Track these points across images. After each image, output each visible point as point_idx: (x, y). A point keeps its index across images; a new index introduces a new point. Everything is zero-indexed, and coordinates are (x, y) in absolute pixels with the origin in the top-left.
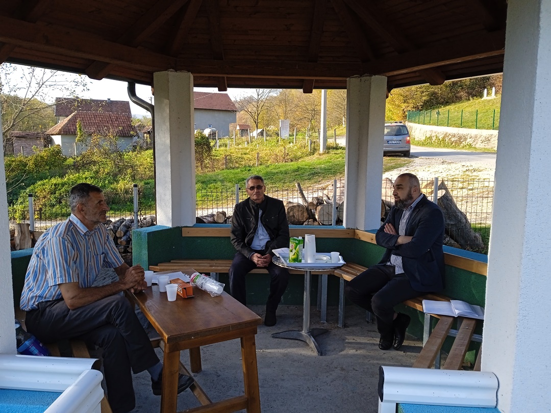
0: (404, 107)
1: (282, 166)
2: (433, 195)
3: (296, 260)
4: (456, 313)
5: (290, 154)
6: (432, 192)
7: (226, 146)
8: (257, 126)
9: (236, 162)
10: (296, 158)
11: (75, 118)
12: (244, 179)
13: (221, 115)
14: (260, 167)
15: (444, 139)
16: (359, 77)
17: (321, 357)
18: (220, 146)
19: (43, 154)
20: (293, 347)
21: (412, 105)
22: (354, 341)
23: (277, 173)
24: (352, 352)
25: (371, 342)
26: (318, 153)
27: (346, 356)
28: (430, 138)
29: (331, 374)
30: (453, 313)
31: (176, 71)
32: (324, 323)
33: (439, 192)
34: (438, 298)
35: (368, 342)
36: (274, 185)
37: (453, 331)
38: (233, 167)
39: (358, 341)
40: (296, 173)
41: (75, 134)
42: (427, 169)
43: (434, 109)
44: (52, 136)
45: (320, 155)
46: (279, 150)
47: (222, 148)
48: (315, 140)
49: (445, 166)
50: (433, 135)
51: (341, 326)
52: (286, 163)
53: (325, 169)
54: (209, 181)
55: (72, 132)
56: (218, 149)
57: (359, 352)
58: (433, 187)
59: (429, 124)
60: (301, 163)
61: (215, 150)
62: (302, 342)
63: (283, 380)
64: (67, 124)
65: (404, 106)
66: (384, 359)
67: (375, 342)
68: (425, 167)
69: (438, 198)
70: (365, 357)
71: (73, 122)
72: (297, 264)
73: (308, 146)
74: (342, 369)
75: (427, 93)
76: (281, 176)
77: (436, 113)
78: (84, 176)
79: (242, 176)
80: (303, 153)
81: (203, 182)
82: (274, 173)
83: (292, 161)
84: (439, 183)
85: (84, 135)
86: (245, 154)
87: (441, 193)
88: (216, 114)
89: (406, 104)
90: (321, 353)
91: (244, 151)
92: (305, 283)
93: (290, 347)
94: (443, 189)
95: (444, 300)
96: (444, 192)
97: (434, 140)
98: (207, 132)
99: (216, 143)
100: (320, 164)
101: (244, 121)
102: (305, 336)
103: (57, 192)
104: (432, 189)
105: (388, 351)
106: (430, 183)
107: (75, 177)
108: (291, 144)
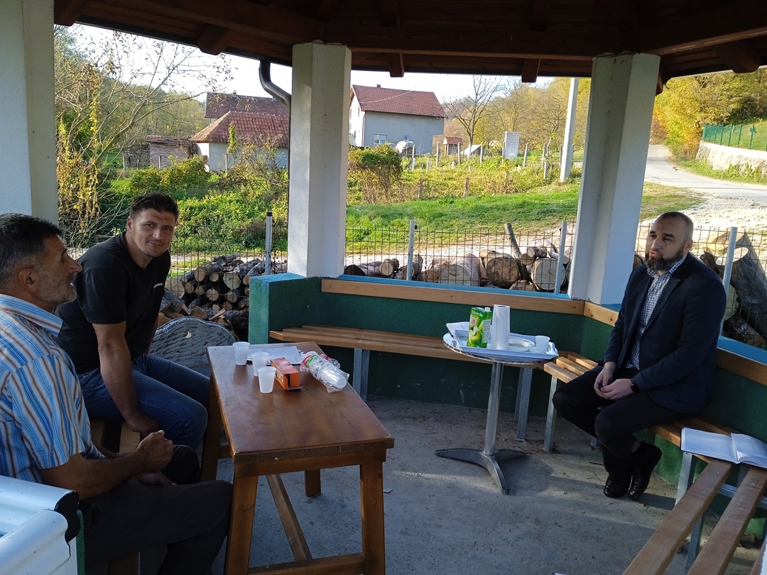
0: (699, 118)
1: (500, 199)
2: (725, 255)
3: (479, 343)
4: (739, 457)
5: (515, 181)
6: (724, 251)
7: (424, 167)
8: (471, 140)
9: (435, 190)
10: (524, 189)
11: (228, 120)
12: (441, 215)
13: (423, 124)
14: (468, 198)
15: (758, 171)
16: (612, 56)
17: (506, 496)
18: (416, 167)
19: (182, 166)
20: (465, 475)
21: (712, 116)
22: (564, 476)
23: (491, 208)
24: (557, 493)
25: (593, 481)
26: (557, 182)
27: (545, 501)
28: (737, 167)
29: (518, 527)
30: (733, 457)
31: (325, 43)
32: (521, 442)
33: (736, 251)
34: (712, 427)
35: (588, 481)
36: (484, 226)
37: (729, 488)
38: (431, 196)
39: (572, 477)
40: (519, 210)
41: (226, 142)
42: (727, 214)
43: (747, 123)
44: (198, 144)
45: (560, 185)
46: (499, 176)
47: (420, 170)
48: (554, 163)
49: (756, 211)
50: (741, 163)
51: (548, 451)
52: (507, 195)
53: (564, 206)
54: (392, 215)
55: (223, 139)
56: (413, 170)
57: (569, 496)
58: (727, 242)
59: (738, 145)
60: (529, 196)
61: (409, 173)
62: (480, 468)
63: (441, 526)
64: (217, 128)
65: (699, 116)
66: (609, 512)
67: (598, 482)
68: (723, 210)
69: (735, 260)
70: (578, 504)
71: (224, 126)
72: (478, 350)
73: (543, 171)
74: (538, 521)
75: (738, 98)
76: (497, 213)
77: (749, 129)
78: (228, 199)
79: (439, 210)
80: (534, 181)
81: (384, 217)
82: (487, 208)
83: (516, 191)
84: (739, 236)
85: (238, 144)
86: (450, 179)
87: (740, 253)
88: (416, 121)
89: (703, 114)
90: (508, 489)
91: (450, 175)
92: (492, 379)
93: (460, 474)
94: (744, 246)
95: (721, 431)
96: (745, 251)
97: (742, 171)
98: (401, 146)
99: (411, 162)
100: (558, 197)
101: (455, 133)
102: (485, 460)
103: (192, 218)
104: (726, 246)
105: (617, 501)
106: (723, 236)
107: (217, 199)
108: (519, 168)
